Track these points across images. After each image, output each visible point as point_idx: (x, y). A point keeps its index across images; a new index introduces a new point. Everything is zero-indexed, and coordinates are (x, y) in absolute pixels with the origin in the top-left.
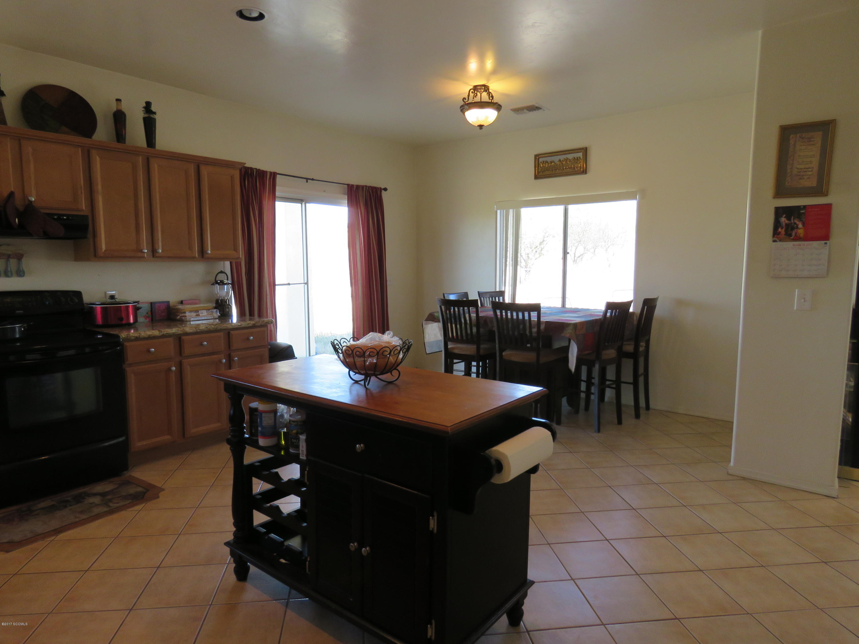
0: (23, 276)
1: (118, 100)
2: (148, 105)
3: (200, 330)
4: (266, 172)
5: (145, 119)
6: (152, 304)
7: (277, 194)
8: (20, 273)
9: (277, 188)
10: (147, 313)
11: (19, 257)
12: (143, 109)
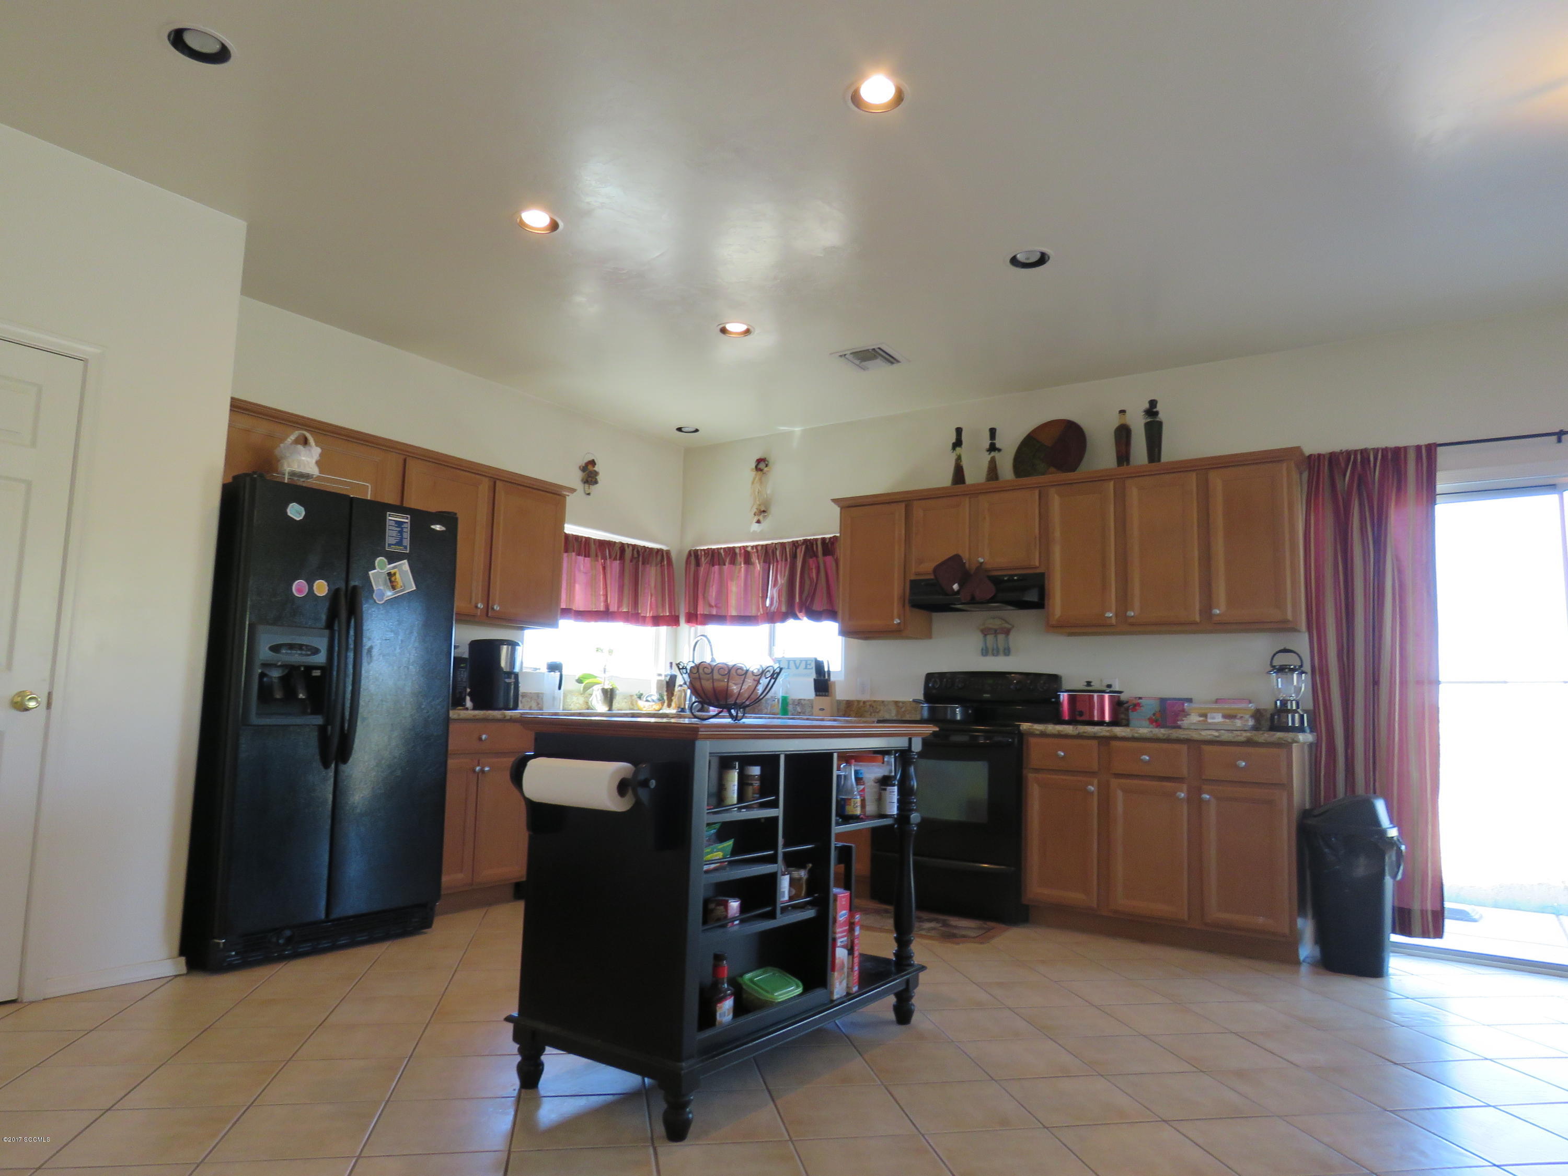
0: (1008, 655)
1: (1123, 412)
2: (1153, 403)
3: (1139, 735)
4: (1406, 448)
5: (1147, 425)
6: (1163, 701)
7: (1440, 488)
8: (1007, 652)
9: (1440, 475)
10: (1154, 714)
11: (1007, 632)
12: (1144, 413)
